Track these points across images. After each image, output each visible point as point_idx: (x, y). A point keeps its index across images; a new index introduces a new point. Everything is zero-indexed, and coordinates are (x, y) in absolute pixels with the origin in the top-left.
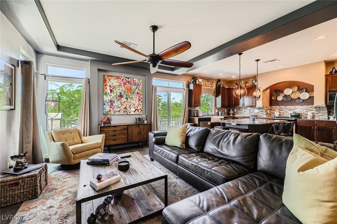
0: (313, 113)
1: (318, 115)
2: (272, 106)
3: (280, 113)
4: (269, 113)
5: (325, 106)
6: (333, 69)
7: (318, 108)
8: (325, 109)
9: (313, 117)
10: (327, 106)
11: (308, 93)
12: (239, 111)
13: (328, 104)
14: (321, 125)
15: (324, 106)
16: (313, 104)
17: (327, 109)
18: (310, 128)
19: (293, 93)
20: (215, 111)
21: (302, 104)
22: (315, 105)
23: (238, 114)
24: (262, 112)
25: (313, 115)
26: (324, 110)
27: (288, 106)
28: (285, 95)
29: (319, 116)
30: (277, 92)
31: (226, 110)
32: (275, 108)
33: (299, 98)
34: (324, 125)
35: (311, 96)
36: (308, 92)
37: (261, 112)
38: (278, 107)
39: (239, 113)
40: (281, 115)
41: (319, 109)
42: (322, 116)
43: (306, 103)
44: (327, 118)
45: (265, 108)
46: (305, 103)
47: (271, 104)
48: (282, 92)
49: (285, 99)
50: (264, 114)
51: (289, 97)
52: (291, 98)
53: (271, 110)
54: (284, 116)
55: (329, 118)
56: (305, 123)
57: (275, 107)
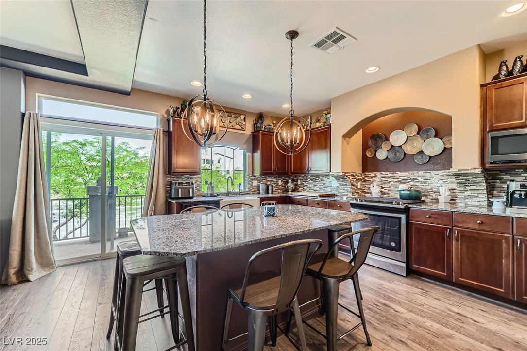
0: (452, 190)
1: (462, 195)
2: (367, 173)
3: (382, 188)
4: (360, 189)
5: (479, 171)
6: (501, 66)
7: (462, 177)
8: (479, 180)
9: (453, 200)
10: (485, 170)
11: (442, 140)
12: (305, 184)
13: (487, 166)
14: (470, 226)
15: (476, 171)
16: (450, 166)
17: (486, 180)
18: (441, 232)
19: (409, 142)
20: (252, 184)
21: (428, 166)
22: (454, 170)
23: (304, 190)
24: (346, 185)
25: (453, 194)
26: (478, 183)
27: (399, 173)
28: (392, 146)
29: (465, 198)
30: (376, 140)
31: (280, 181)
32: (372, 177)
33: (421, 153)
34: (477, 227)
35: (448, 146)
36: (441, 136)
37: (343, 185)
38: (378, 174)
39: (305, 188)
40: (384, 194)
41: (466, 180)
42: (474, 199)
43: (437, 164)
44: (486, 203)
45: (351, 178)
46: (434, 164)
47: (365, 169)
48: (387, 139)
49: (391, 156)
50: (348, 191)
51: (400, 150)
52: (405, 154)
53: (365, 181)
54: (390, 195)
55: (490, 204)
56: (430, 217)
57: (372, 174)
